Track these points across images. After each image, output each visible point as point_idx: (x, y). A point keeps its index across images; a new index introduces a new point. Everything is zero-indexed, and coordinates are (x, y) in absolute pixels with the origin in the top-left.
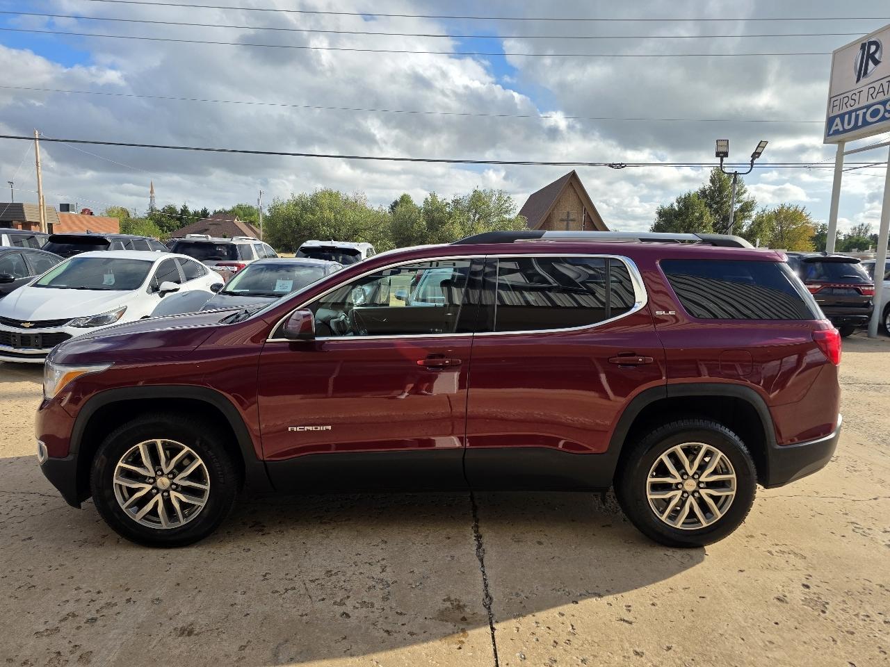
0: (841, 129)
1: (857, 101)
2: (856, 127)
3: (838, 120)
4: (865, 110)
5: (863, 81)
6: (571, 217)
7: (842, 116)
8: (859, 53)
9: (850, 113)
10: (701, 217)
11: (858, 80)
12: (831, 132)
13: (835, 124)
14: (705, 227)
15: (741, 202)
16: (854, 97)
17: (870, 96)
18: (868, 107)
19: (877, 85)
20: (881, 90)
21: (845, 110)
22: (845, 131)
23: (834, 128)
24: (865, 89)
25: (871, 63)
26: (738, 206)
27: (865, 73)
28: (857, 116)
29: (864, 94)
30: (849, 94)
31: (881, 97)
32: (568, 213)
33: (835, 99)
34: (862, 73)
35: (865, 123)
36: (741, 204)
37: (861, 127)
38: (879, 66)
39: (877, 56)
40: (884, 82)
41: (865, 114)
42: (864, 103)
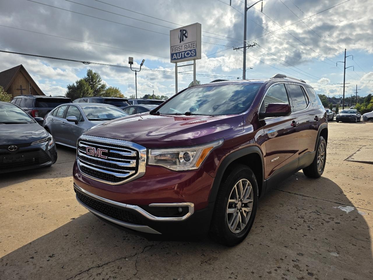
0: (176, 58)
1: (181, 49)
2: (182, 58)
3: (175, 55)
4: (184, 53)
5: (182, 43)
6: (23, 88)
7: (176, 54)
8: (180, 33)
9: (179, 53)
10: (88, 90)
11: (180, 42)
12: (173, 59)
13: (174, 56)
14: (90, 94)
15: (101, 84)
16: (180, 47)
17: (185, 48)
18: (185, 52)
19: (187, 45)
20: (189, 46)
21: (177, 52)
22: (178, 59)
23: (174, 57)
24: (184, 45)
25: (184, 38)
26: (100, 86)
27: (183, 40)
28: (182, 54)
29: (183, 47)
30: (178, 46)
31: (189, 49)
32: (21, 86)
33: (173, 47)
34: (181, 40)
35: (185, 57)
36: (100, 85)
37: (183, 58)
38: (187, 38)
39: (186, 35)
40: (190, 44)
41: (184, 54)
42: (183, 50)
